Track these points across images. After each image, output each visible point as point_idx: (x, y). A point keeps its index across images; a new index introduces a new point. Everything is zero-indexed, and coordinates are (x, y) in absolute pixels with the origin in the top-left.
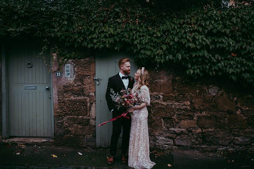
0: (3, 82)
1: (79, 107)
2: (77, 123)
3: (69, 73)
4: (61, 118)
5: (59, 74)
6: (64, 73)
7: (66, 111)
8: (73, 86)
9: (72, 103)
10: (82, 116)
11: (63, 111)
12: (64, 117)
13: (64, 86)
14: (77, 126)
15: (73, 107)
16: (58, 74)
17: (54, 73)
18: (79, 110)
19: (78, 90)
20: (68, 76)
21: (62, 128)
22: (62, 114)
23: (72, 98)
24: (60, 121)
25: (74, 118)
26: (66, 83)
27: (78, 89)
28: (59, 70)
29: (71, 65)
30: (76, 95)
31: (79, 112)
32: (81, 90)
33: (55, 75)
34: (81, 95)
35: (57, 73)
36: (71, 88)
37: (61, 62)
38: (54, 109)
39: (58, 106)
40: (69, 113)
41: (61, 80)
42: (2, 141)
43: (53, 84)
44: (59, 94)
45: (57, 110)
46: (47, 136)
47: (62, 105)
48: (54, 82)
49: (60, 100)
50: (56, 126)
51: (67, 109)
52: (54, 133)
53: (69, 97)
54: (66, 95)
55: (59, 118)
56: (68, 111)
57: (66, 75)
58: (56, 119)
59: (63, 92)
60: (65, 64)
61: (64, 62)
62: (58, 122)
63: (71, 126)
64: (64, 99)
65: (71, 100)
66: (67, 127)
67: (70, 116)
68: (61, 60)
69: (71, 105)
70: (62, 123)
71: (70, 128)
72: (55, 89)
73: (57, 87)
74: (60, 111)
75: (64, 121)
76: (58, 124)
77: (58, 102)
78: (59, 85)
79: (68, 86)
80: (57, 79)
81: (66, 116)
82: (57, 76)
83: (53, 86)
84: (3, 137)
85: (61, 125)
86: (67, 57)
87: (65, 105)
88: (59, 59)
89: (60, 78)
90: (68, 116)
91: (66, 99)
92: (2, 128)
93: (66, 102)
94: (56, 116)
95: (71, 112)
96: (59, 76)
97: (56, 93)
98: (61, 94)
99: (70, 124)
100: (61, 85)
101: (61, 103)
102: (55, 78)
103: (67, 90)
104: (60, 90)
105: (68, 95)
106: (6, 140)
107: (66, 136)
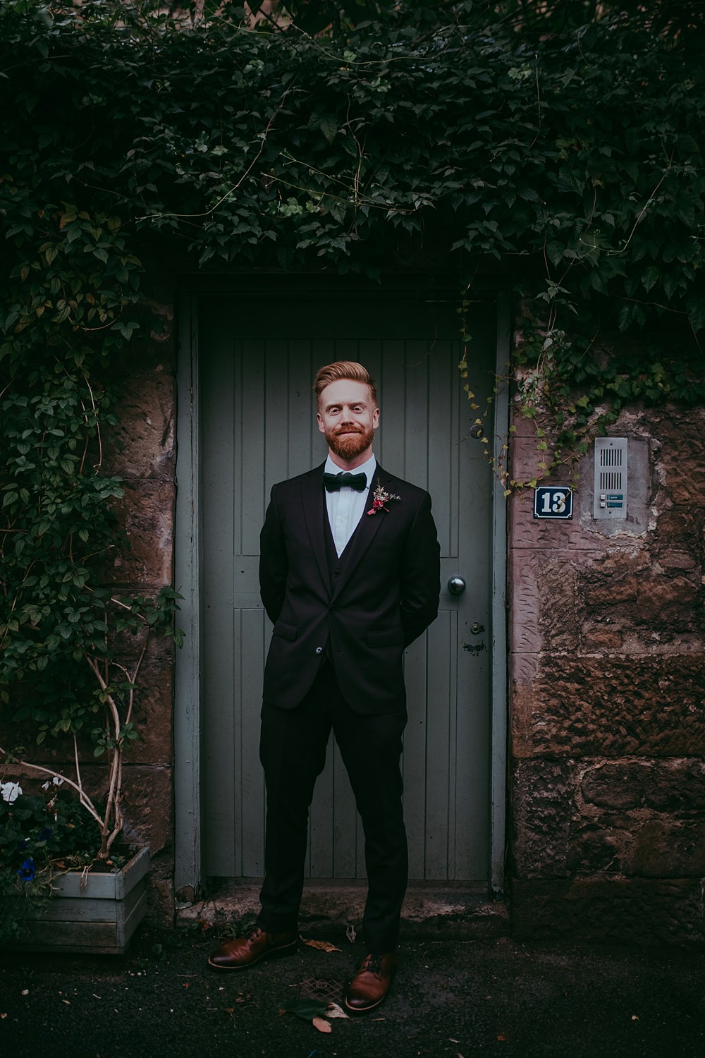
0: (189, 551)
1: (668, 704)
2: (651, 805)
3: (620, 497)
4: (557, 771)
5: (554, 501)
6: (586, 492)
7: (591, 726)
8: (644, 574)
9: (626, 681)
10: (689, 756)
11: (571, 729)
12: (574, 767)
13: (582, 577)
14: (655, 817)
15: (636, 702)
16: (552, 502)
17: (528, 494)
18: (667, 724)
19: (670, 601)
20: (613, 516)
21: (559, 834)
22: (567, 748)
23: (633, 647)
24: (552, 790)
25: (634, 771)
26: (599, 555)
27: (669, 596)
28: (555, 474)
29: (635, 444)
30: (656, 630)
31: (667, 732)
32: (687, 599)
33: (529, 505)
34: (690, 632)
35: (542, 492)
36: (628, 590)
37: (566, 423)
38: (515, 717)
39: (544, 697)
40: (607, 742)
41: (567, 537)
42: (178, 910)
43: (512, 562)
44: (550, 625)
45: (534, 721)
46: (445, 878)
47: (565, 691)
48: (526, 547)
49: (556, 665)
50: (524, 823)
51: (595, 714)
52: (503, 860)
53: (610, 640)
54: (593, 633)
55: (544, 775)
56: (601, 732)
57: (603, 504)
58: (523, 782)
59: (576, 609)
60: (596, 439)
61: (594, 423)
62: (539, 796)
63: (618, 823)
64: (583, 656)
65: (625, 664)
66: (592, 828)
67: (617, 762)
68: (569, 411)
69: (623, 690)
70: (560, 800)
71: (610, 835)
72: (529, 592)
73: (538, 582)
74: (554, 731)
75: (578, 791)
76: (536, 811)
77: (543, 671)
78: (551, 570)
79: (610, 578)
80: (544, 529)
81: (586, 762)
82: (543, 510)
83: (517, 572)
84: (178, 888)
85: (558, 814)
86: (610, 396)
87: (586, 694)
88: (556, 408)
89: (560, 527)
90: (601, 761)
91: (593, 652)
92: (175, 833)
93: (591, 677)
94: (526, 759)
95: (618, 736)
96: (558, 514)
97: (535, 620)
98: (564, 626)
99: (613, 808)
100: (568, 567)
101: (561, 682)
102: (529, 527)
103: (600, 599)
104: (556, 602)
105: (605, 630)
106: (201, 908)
107: (581, 879)
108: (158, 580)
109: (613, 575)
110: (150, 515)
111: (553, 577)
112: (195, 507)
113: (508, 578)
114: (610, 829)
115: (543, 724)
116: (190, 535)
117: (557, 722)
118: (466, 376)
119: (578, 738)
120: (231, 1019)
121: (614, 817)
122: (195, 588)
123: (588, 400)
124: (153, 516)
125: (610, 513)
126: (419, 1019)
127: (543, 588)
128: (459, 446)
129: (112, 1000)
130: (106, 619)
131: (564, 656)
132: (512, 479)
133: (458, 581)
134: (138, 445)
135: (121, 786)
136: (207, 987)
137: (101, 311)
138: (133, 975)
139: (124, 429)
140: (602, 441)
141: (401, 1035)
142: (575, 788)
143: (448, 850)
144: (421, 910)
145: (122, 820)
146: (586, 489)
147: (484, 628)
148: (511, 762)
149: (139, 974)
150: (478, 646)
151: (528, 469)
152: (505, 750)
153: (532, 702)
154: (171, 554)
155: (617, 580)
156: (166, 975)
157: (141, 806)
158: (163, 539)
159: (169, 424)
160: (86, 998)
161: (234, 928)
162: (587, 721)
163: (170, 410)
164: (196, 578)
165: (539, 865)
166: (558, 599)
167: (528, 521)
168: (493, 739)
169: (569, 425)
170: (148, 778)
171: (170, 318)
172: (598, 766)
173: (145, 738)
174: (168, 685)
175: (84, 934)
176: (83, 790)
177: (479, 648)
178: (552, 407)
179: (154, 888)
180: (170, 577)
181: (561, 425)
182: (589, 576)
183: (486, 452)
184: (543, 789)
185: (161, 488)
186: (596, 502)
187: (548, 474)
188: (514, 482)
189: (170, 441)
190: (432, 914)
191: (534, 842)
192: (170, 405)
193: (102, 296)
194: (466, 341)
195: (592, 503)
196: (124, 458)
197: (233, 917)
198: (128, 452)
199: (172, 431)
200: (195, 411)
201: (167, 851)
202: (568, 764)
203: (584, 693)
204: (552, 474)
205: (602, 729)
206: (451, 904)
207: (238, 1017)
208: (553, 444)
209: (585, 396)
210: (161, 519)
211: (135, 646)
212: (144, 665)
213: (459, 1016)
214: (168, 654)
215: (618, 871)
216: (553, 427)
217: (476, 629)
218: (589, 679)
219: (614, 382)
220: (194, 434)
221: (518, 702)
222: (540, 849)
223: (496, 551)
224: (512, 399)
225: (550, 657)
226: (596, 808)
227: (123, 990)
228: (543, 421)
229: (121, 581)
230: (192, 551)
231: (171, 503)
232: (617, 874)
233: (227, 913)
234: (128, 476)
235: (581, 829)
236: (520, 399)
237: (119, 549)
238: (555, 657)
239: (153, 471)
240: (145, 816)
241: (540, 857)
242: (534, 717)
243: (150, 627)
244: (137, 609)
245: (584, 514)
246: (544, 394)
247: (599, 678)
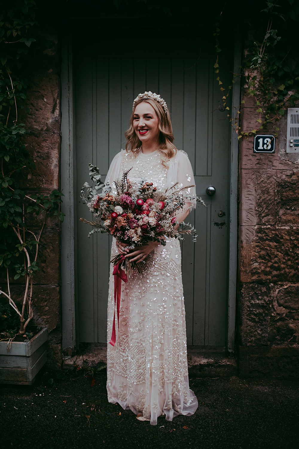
0: (67, 171)
4: (264, 289)
6: (282, 138)
7: (283, 266)
11: (272, 267)
12: (273, 287)
13: (279, 185)
16: (264, 144)
17: (250, 139)
20: (297, 151)
21: (264, 323)
22: (269, 277)
24: (261, 299)
26: (289, 173)
33: (251, 145)
35: (258, 138)
37: (272, 100)
38: (242, 260)
39: (258, 250)
40: (291, 274)
41: (271, 163)
42: (64, 360)
43: (242, 176)
44: (261, 211)
45: (252, 263)
46: (203, 345)
47: (269, 247)
48: (249, 168)
49: (265, 232)
50: (246, 317)
51: (285, 259)
52: (234, 336)
53: (294, 219)
54: (284, 216)
55: (257, 291)
56: (288, 269)
57: (292, 145)
58: (246, 295)
59: (275, 202)
60: (289, 109)
61: (287, 99)
62: (254, 303)
63: (296, 317)
64: (279, 228)
66: (282, 319)
67: (296, 285)
68: (274, 93)
70: (265, 305)
71: (291, 324)
72: (250, 193)
73: (255, 187)
74: (263, 268)
75: (275, 300)
76: (252, 310)
77: (257, 236)
78: (262, 181)
79: (295, 186)
80: (259, 158)
81: (279, 284)
82: (259, 148)
83: (244, 182)
84: (64, 349)
85: (264, 312)
86: (297, 84)
87: (280, 248)
88: (267, 92)
89: (268, 158)
90: (287, 284)
91: (284, 226)
92: (62, 320)
93: (283, 239)
94: (247, 283)
95: (297, 271)
96: (267, 150)
97: (254, 208)
98: (269, 211)
99: (293, 309)
100: (272, 179)
101: (267, 242)
102: (251, 157)
103: (289, 197)
104: (265, 198)
105: (291, 214)
106: (76, 359)
107: (276, 346)
108: (51, 186)
109: (297, 184)
110: (46, 151)
111: (263, 185)
112: (71, 148)
113: (239, 186)
114: (291, 320)
115: (257, 264)
116: (69, 163)
117: (264, 263)
118: (218, 72)
119: (275, 272)
120: (87, 422)
121: (294, 314)
122: (71, 191)
123: (284, 87)
124: (48, 152)
125: (295, 150)
126: (189, 422)
127: (258, 191)
129: (24, 410)
130: (24, 207)
131: (269, 228)
132: (242, 131)
133: (211, 188)
134: (40, 113)
135: (32, 296)
136: (76, 403)
137: (14, 31)
138: (37, 395)
139: (32, 104)
140: (292, 110)
141: (180, 432)
142: (273, 299)
143: (205, 330)
144: (191, 361)
145: (32, 313)
146: (283, 136)
147: (225, 214)
148: (239, 284)
149: (40, 395)
151: (251, 125)
152: (236, 278)
153: (251, 252)
154: (58, 172)
156: (55, 396)
157: (43, 306)
158: (54, 164)
159: (56, 102)
160: (10, 409)
161: (93, 370)
162: (281, 263)
163: (57, 94)
164: (72, 186)
165: (253, 338)
166: (266, 197)
167: (250, 154)
168: (230, 272)
169: (274, 101)
170: (47, 291)
171: (56, 42)
172: (286, 287)
173: (45, 270)
174: (57, 242)
175: (10, 374)
176: (11, 298)
177: (222, 224)
178: (264, 90)
179: (51, 349)
180: (57, 185)
181: (269, 101)
182: (283, 184)
183: (228, 116)
184: (256, 299)
185: (52, 136)
186: (288, 144)
187: (262, 128)
188: (243, 132)
189: (57, 112)
190: (196, 363)
191: (251, 327)
192: (56, 91)
193: (15, 22)
194: (218, 51)
195: (286, 144)
196: (32, 120)
197: (92, 364)
198: (34, 117)
199: (58, 106)
200: (70, 95)
201: (58, 329)
202: (270, 286)
203: (279, 248)
204: (264, 128)
205: (289, 267)
206: (206, 358)
207: (91, 420)
208: (264, 112)
209: (283, 85)
210: (52, 153)
211: (39, 221)
212: (44, 232)
213: (212, 421)
214: (57, 226)
215: (295, 342)
216: (265, 102)
217: (221, 214)
218: (282, 240)
220: (70, 108)
221: (244, 253)
222: (254, 330)
223: (233, 171)
224: (242, 88)
225: (261, 228)
226: (284, 309)
227: (30, 404)
228: (259, 99)
229: (31, 187)
230: (69, 171)
231: (58, 145)
232: (295, 344)
233: (89, 362)
234: (34, 130)
235: (276, 320)
236: (247, 87)
237: (30, 170)
238: (264, 228)
239: (48, 127)
240: (46, 312)
241: (254, 334)
242: (252, 260)
243: (47, 212)
244: (40, 201)
245: (281, 150)
246: (260, 84)
247: (287, 240)
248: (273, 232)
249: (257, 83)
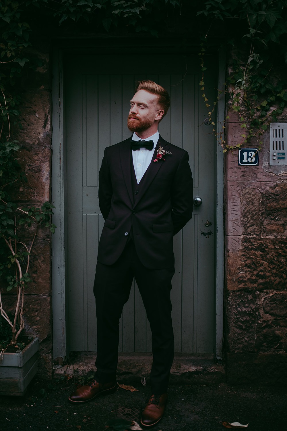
0: (58, 183)
3: (284, 154)
4: (250, 297)
5: (249, 156)
6: (266, 151)
7: (268, 274)
9: (286, 250)
11: (257, 275)
12: (259, 295)
13: (263, 196)
17: (235, 152)
20: (280, 164)
21: (251, 330)
22: (255, 285)
24: (247, 307)
26: (273, 184)
28: (249, 142)
33: (236, 158)
35: (243, 151)
37: (255, 115)
38: (229, 269)
39: (244, 259)
40: (276, 282)
41: (256, 175)
42: (55, 369)
43: (227, 188)
44: (247, 221)
45: (238, 271)
46: (192, 352)
47: (254, 256)
48: (234, 180)
49: (250, 242)
50: (233, 324)
51: (270, 268)
52: (222, 343)
53: (278, 229)
54: (269, 225)
55: (244, 299)
56: (273, 277)
57: (275, 158)
58: (233, 303)
59: (260, 213)
60: (271, 123)
61: (270, 115)
62: (241, 310)
63: (282, 324)
64: (264, 237)
65: (286, 241)
66: (268, 326)
67: (281, 293)
68: (257, 109)
69: (285, 255)
70: (252, 312)
71: (278, 330)
72: (236, 204)
73: (240, 199)
74: (249, 276)
75: (261, 307)
76: (239, 318)
77: (243, 245)
78: (247, 192)
79: (278, 197)
80: (244, 171)
81: (265, 292)
82: (243, 161)
83: (229, 193)
84: (54, 358)
85: (251, 319)
86: (279, 100)
87: (265, 257)
88: (250, 107)
89: (252, 170)
90: (273, 292)
91: (269, 235)
92: (53, 330)
93: (268, 248)
94: (234, 291)
95: (282, 279)
96: (251, 163)
97: (239, 219)
98: (254, 222)
99: (279, 316)
100: (256, 191)
101: (253, 251)
102: (236, 170)
103: (273, 207)
104: (250, 209)
105: (275, 224)
106: (66, 368)
107: (263, 353)
108: (42, 199)
109: (280, 195)
110: (38, 165)
111: (248, 196)
112: (62, 161)
113: (225, 197)
114: (277, 327)
115: (243, 273)
116: (59, 175)
117: (250, 272)
118: (204, 89)
119: (261, 280)
121: (280, 321)
122: (62, 203)
123: (267, 103)
124: (40, 165)
125: (278, 162)
127: (243, 202)
128: (199, 128)
130: (15, 219)
131: (254, 237)
133: (198, 199)
134: (32, 128)
135: (24, 306)
136: (68, 413)
137: (8, 52)
138: (28, 406)
139: (24, 119)
140: (274, 124)
142: (260, 306)
143: (193, 337)
144: (180, 369)
145: (24, 324)
147: (212, 224)
148: (226, 293)
149: (32, 405)
150: (209, 233)
151: (235, 139)
152: (223, 286)
153: (237, 261)
154: (49, 185)
155: (282, 197)
156: (46, 406)
157: (34, 316)
158: (45, 177)
159: (48, 117)
160: (2, 421)
161: (83, 379)
162: (266, 271)
163: (48, 110)
164: (63, 198)
165: (241, 346)
167: (235, 167)
168: (217, 281)
169: (257, 116)
170: (38, 301)
171: (48, 61)
172: (271, 295)
173: (36, 281)
174: (48, 253)
175: (2, 385)
176: (3, 309)
177: (209, 234)
178: (248, 106)
179: (41, 358)
180: (49, 197)
181: (252, 116)
182: (267, 195)
183: (214, 130)
184: (243, 307)
185: (44, 150)
186: (271, 157)
187: (246, 141)
188: (228, 146)
189: (48, 126)
190: (185, 371)
191: (238, 334)
192: (48, 107)
193: (9, 44)
194: (203, 70)
195: (269, 157)
196: (24, 135)
197: (83, 373)
198: (26, 131)
199: (49, 121)
200: (61, 110)
201: (49, 339)
202: (256, 294)
203: (264, 257)
204: (248, 142)
205: (274, 275)
206: (195, 365)
208: (248, 126)
209: (265, 101)
210: (44, 167)
211: (31, 233)
212: (35, 243)
214: (48, 237)
215: (282, 348)
216: (249, 117)
217: (207, 224)
219: (281, 93)
220: (61, 123)
221: (230, 262)
222: (241, 337)
223: (218, 183)
224: (226, 103)
225: (247, 238)
226: (270, 316)
227: (22, 415)
228: (243, 114)
229: (23, 200)
230: (60, 184)
231: (49, 158)
232: (282, 350)
233: (79, 371)
234: (26, 144)
235: (263, 327)
236: (231, 102)
237: (22, 183)
238: (250, 238)
239: (39, 141)
240: (37, 321)
241: (241, 341)
242: (238, 269)
243: (38, 223)
244: (31, 213)
245: (265, 163)
246: (244, 100)
247: (272, 249)
248: (258, 241)
249: (240, 99)
